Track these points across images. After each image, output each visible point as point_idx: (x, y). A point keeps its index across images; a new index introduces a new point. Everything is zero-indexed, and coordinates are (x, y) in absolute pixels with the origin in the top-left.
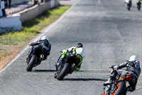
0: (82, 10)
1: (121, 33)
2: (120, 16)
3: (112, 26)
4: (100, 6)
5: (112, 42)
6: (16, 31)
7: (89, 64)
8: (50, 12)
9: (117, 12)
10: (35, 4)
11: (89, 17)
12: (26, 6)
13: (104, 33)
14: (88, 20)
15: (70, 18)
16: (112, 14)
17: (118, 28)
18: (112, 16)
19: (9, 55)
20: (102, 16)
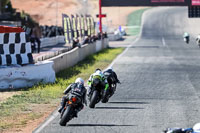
0: (139, 55)
1: (194, 86)
2: (193, 63)
3: (183, 76)
4: (165, 48)
5: (182, 99)
6: (48, 84)
7: (151, 129)
8: (95, 57)
9: (189, 57)
10: (74, 47)
11: (151, 64)
12: (62, 49)
13: (171, 86)
14: (148, 69)
15: (124, 65)
16: (182, 59)
17: (191, 78)
18: (182, 62)
19: (38, 117)
20: (168, 62)
